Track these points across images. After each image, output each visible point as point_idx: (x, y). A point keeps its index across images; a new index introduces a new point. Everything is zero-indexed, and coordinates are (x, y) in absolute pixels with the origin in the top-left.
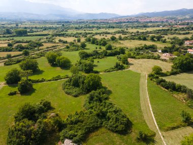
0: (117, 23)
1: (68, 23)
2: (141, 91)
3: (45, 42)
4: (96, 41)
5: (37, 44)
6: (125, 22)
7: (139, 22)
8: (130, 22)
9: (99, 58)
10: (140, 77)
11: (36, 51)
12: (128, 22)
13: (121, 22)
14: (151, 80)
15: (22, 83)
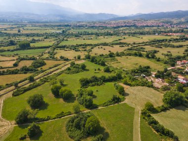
0: (115, 28)
1: (68, 28)
2: (134, 134)
3: (47, 59)
4: (94, 60)
5: (40, 63)
6: (122, 27)
7: (137, 27)
8: (128, 26)
9: (98, 84)
10: (134, 113)
11: (40, 73)
12: (126, 26)
13: (119, 27)
14: (144, 118)
15: (31, 128)
